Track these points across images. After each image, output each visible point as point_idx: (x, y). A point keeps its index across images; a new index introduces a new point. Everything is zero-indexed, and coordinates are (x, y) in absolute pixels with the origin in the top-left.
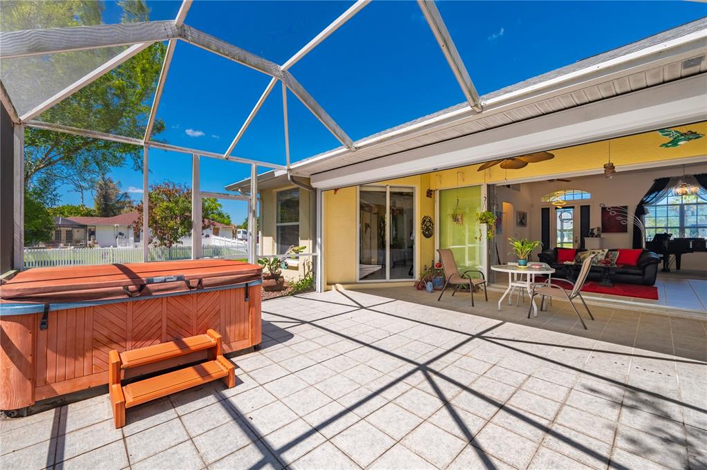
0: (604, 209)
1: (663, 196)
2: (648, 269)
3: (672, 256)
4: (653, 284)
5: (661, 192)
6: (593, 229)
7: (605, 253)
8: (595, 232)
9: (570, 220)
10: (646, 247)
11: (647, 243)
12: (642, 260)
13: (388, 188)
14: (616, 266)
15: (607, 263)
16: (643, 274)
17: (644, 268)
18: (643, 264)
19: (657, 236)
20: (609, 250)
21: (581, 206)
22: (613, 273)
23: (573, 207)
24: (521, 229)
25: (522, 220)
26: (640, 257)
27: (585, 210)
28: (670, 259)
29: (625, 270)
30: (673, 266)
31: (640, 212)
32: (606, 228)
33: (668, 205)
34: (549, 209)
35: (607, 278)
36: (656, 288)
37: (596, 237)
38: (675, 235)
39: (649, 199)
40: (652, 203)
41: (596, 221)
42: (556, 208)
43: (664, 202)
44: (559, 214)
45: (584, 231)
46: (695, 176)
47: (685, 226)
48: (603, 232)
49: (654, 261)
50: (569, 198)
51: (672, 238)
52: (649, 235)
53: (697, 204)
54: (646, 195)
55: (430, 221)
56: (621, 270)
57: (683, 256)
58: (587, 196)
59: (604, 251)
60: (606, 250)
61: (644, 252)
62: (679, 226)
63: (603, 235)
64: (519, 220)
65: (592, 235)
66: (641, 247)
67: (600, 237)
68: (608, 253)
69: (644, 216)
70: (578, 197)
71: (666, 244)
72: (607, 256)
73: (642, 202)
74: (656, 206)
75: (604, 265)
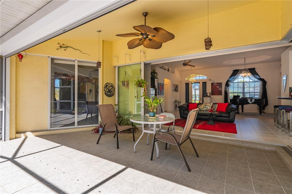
0: (212, 84)
1: (236, 78)
2: (231, 114)
3: (240, 106)
4: (234, 122)
5: (236, 76)
6: (207, 93)
7: (211, 105)
8: (208, 94)
9: (198, 89)
10: (230, 102)
11: (230, 100)
12: (228, 109)
13: (76, 62)
14: (216, 113)
15: (211, 111)
16: (229, 117)
17: (229, 114)
18: (229, 111)
19: (234, 96)
20: (213, 104)
21: (203, 82)
22: (215, 117)
23: (199, 83)
24: (175, 93)
25: (176, 88)
26: (227, 107)
27: (204, 84)
28: (240, 107)
29: (220, 114)
30: (240, 111)
31: (227, 85)
32: (213, 93)
33: (238, 82)
34: (189, 83)
35: (211, 120)
36: (235, 124)
37: (208, 97)
38: (241, 96)
39: (231, 80)
40: (232, 81)
41: (209, 90)
42: (192, 83)
43: (236, 81)
44: (193, 86)
45: (204, 94)
46: (249, 69)
47: (245, 92)
48: (212, 95)
49: (234, 110)
50: (198, 78)
51: (240, 97)
52: (231, 96)
53: (249, 82)
54: (230, 78)
55: (112, 86)
56: (219, 115)
57: (245, 106)
58: (205, 77)
59: (211, 104)
60: (212, 104)
61: (229, 104)
62: (242, 92)
63: (212, 96)
64: (174, 89)
65: (207, 96)
66: (228, 102)
67: (210, 97)
68: (212, 105)
69: (229, 87)
70: (201, 78)
71: (238, 100)
72: (212, 107)
73: (228, 81)
74: (234, 83)
75: (210, 112)
